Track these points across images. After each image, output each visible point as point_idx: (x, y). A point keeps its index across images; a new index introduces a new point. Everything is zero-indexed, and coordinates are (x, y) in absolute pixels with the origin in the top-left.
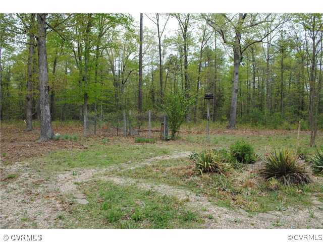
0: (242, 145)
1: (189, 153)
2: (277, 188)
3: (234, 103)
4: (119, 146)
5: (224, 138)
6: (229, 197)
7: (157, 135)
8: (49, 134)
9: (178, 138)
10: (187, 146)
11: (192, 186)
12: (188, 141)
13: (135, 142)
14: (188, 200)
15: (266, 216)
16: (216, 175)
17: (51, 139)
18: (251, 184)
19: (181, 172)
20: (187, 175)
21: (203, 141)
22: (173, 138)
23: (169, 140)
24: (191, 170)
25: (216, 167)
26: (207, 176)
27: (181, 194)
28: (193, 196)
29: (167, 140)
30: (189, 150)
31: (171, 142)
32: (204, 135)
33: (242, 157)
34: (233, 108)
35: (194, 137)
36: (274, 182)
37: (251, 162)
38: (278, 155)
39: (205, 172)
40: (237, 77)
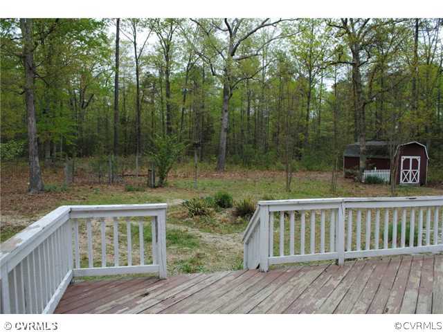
0: (223, 194)
1: (180, 201)
2: (241, 222)
3: (223, 143)
4: (112, 196)
5: (211, 184)
6: (212, 228)
7: (144, 180)
8: (39, 185)
9: (166, 184)
10: (176, 193)
11: (188, 223)
12: (176, 187)
13: (125, 191)
14: (187, 231)
15: (230, 235)
16: (202, 217)
17: (42, 190)
18: (225, 221)
19: (179, 215)
20: (183, 218)
21: (191, 187)
22: (161, 185)
23: (157, 187)
24: (186, 214)
25: (204, 211)
26: (198, 217)
27: (183, 228)
28: (190, 229)
29: (155, 187)
30: (180, 198)
31: (160, 189)
32: (190, 180)
33: (223, 203)
34: (222, 148)
35: (181, 182)
36: (239, 219)
37: (230, 206)
38: (243, 202)
39: (196, 215)
40: (227, 114)
